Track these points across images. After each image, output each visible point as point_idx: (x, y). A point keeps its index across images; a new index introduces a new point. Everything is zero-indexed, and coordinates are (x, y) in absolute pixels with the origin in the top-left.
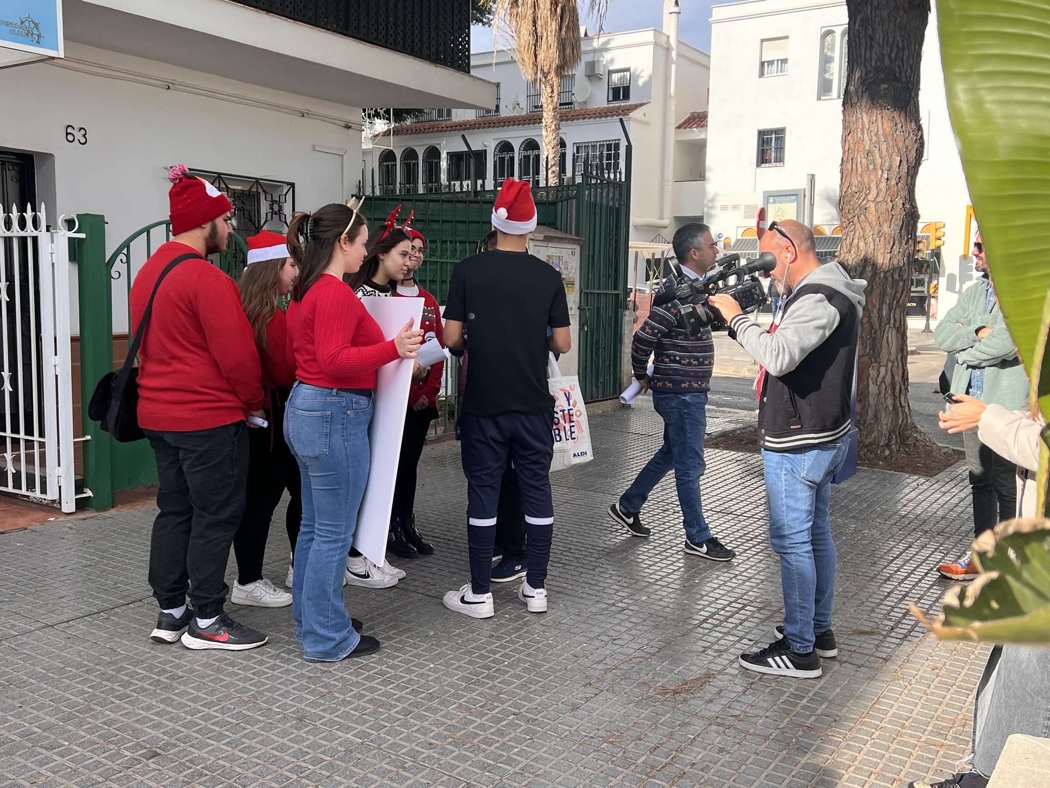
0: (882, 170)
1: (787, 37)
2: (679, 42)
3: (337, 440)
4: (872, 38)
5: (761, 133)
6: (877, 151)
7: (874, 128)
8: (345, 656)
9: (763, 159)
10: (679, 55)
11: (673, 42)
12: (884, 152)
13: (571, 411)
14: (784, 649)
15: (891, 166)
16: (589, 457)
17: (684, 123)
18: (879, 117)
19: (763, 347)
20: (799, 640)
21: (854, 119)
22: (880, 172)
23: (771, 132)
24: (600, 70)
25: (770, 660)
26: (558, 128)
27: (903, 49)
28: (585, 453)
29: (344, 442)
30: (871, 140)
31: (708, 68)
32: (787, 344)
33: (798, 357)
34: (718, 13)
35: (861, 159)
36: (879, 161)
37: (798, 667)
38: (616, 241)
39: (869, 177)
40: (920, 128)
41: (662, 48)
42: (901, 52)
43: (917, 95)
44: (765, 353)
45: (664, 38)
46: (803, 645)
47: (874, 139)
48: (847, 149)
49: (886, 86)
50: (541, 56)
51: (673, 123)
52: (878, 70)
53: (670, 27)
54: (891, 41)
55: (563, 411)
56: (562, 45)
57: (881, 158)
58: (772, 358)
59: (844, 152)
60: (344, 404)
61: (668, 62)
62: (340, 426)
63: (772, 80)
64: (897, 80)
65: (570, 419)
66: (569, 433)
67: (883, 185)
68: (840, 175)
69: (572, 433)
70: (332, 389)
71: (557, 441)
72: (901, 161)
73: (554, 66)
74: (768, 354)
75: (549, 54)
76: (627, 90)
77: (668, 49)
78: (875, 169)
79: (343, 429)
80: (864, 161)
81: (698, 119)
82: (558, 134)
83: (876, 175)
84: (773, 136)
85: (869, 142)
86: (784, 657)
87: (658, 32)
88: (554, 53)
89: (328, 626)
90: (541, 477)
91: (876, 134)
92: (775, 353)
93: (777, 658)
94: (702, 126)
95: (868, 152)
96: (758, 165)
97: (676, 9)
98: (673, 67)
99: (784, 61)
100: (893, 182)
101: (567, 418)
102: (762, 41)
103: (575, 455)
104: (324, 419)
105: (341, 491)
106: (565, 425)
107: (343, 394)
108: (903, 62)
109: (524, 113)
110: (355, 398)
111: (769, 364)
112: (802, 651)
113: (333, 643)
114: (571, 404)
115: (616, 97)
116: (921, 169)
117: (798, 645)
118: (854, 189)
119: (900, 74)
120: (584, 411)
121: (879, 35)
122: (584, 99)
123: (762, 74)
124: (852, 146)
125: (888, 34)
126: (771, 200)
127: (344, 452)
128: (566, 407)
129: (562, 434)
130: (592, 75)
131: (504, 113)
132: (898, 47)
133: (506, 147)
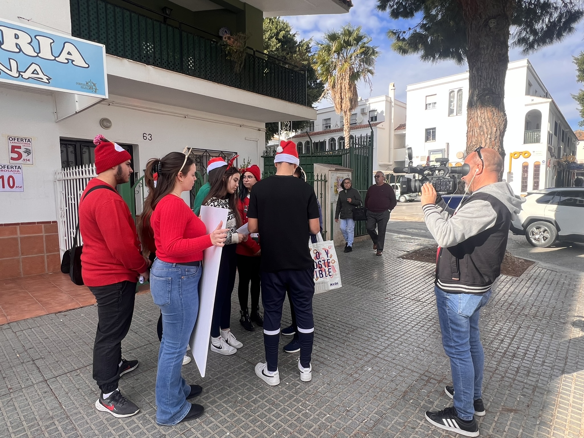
0: (487, 134)
1: (436, 95)
2: (395, 99)
3: (175, 293)
4: (481, 76)
5: (427, 130)
6: (484, 126)
7: (483, 116)
8: (178, 422)
9: (427, 139)
10: (395, 104)
11: (393, 100)
12: (488, 126)
13: (329, 261)
14: (453, 415)
15: (492, 132)
16: (340, 286)
17: (397, 128)
18: (485, 110)
19: (437, 228)
20: (463, 412)
21: (473, 112)
22: (486, 135)
23: (430, 129)
24: (366, 111)
25: (444, 420)
26: (349, 131)
27: (497, 80)
28: (337, 284)
29: (180, 296)
30: (482, 121)
31: (406, 108)
32: (454, 230)
33: (459, 239)
34: (409, 88)
35: (477, 130)
36: (485, 130)
37: (462, 428)
38: (367, 170)
39: (481, 137)
40: (505, 115)
41: (389, 102)
42: (495, 81)
43: (503, 100)
44: (437, 232)
45: (389, 99)
46: (466, 416)
47: (483, 120)
48: (469, 126)
49: (489, 97)
50: (343, 105)
51: (393, 128)
52: (484, 90)
53: (391, 94)
54: (490, 76)
55: (324, 260)
56: (351, 100)
57: (487, 129)
58: (441, 236)
59: (468, 127)
60: (180, 273)
61: (391, 106)
62: (177, 286)
63: (430, 111)
64: (493, 93)
65: (328, 265)
66: (328, 273)
67: (488, 141)
68: (466, 138)
69: (329, 272)
70: (173, 263)
71: (320, 277)
72: (496, 130)
73: (348, 108)
74: (439, 233)
75: (346, 104)
76: (376, 117)
77: (391, 102)
78: (484, 134)
79: (179, 288)
80: (478, 131)
81: (402, 126)
82: (349, 133)
83: (485, 136)
84: (431, 131)
85: (480, 122)
86: (453, 420)
87: (387, 96)
88: (349, 104)
89: (168, 404)
90: (305, 306)
91: (484, 119)
92: (443, 234)
93: (449, 420)
94: (404, 129)
95: (481, 126)
96: (426, 141)
97: (394, 88)
98: (393, 108)
99: (435, 103)
100: (493, 139)
101: (326, 264)
102: (426, 96)
103: (331, 284)
104: (167, 282)
105: (178, 324)
106: (325, 268)
107: (179, 266)
108: (496, 85)
109: (339, 128)
110: (187, 268)
111: (439, 240)
112: (465, 419)
113: (170, 416)
114: (329, 256)
115: (372, 120)
116: (506, 133)
117: (463, 415)
118: (473, 143)
119: (495, 91)
120: (337, 260)
121: (484, 74)
122: (360, 122)
123: (426, 108)
124: (472, 125)
125: (489, 74)
126: (432, 153)
127: (180, 302)
128: (326, 258)
129: (324, 273)
130: (363, 113)
131: (332, 128)
132: (494, 79)
133: (333, 140)
